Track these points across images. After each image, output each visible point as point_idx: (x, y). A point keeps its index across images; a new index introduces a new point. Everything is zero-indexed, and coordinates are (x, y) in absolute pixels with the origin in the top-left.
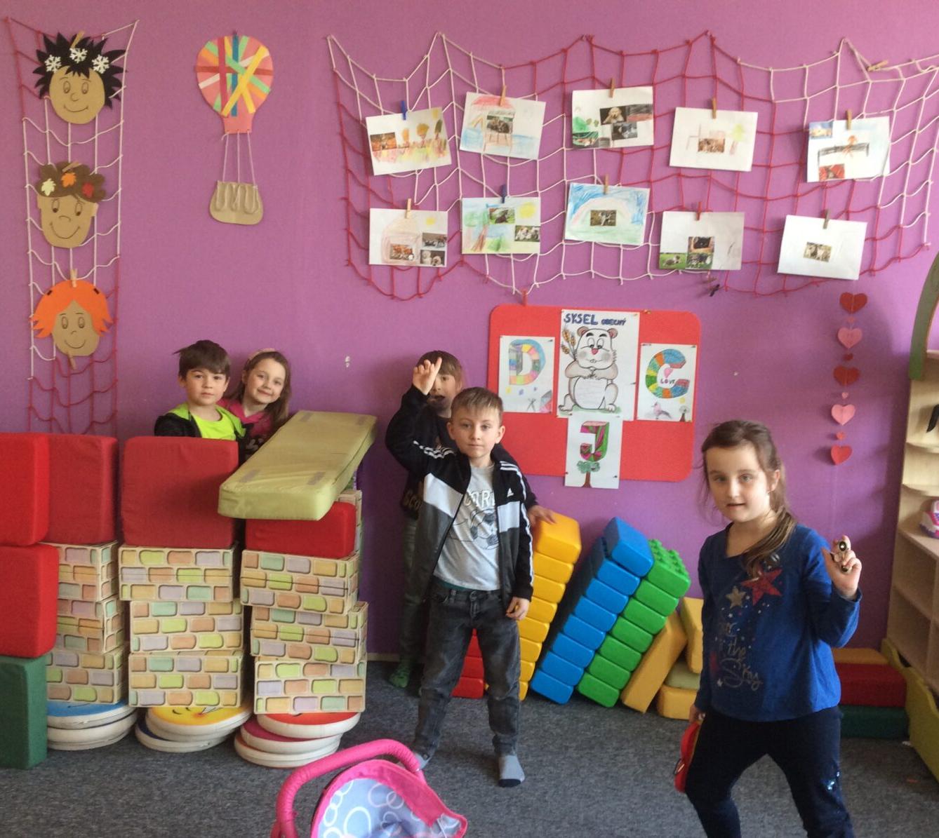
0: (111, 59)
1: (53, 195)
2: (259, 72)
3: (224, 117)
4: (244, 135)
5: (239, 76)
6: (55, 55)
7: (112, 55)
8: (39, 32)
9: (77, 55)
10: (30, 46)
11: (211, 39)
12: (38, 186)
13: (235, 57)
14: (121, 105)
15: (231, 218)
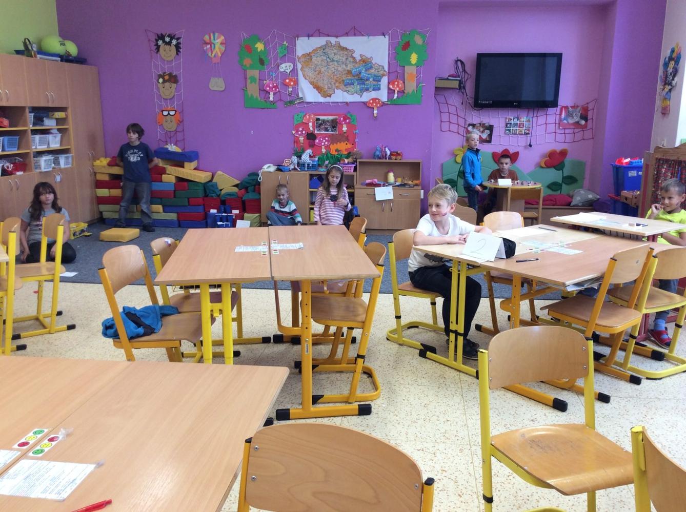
0: (177, 40)
1: (163, 83)
2: (221, 44)
3: (211, 58)
4: (218, 63)
5: (216, 45)
6: (161, 40)
7: (178, 39)
8: (155, 33)
9: (167, 39)
10: (153, 38)
11: (207, 34)
12: (158, 81)
13: (214, 39)
14: (181, 54)
15: (215, 89)
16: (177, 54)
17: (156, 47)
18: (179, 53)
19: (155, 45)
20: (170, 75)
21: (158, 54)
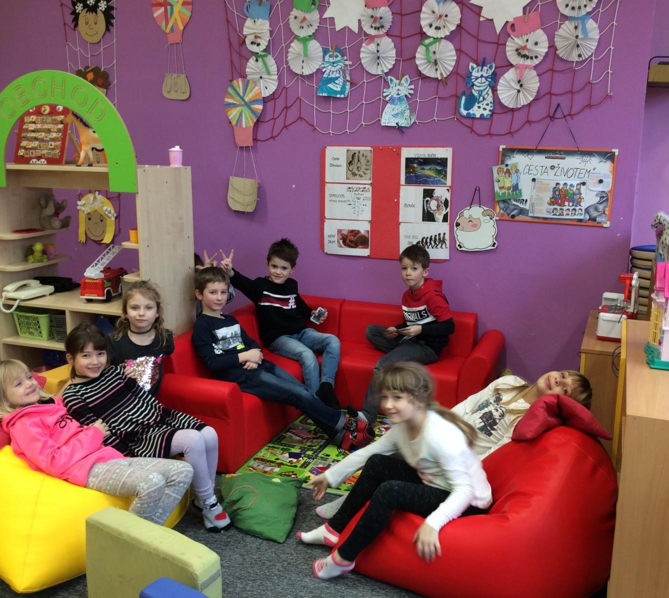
0: (108, 2)
2: (184, 4)
3: (166, 33)
4: (177, 44)
5: (174, 8)
6: (80, 3)
7: (109, 0)
9: (91, 1)
14: (114, 30)
15: (173, 96)
16: (108, 29)
17: (73, 17)
18: (110, 27)
19: (72, 14)
20: (96, 70)
21: (76, 31)
